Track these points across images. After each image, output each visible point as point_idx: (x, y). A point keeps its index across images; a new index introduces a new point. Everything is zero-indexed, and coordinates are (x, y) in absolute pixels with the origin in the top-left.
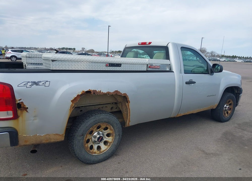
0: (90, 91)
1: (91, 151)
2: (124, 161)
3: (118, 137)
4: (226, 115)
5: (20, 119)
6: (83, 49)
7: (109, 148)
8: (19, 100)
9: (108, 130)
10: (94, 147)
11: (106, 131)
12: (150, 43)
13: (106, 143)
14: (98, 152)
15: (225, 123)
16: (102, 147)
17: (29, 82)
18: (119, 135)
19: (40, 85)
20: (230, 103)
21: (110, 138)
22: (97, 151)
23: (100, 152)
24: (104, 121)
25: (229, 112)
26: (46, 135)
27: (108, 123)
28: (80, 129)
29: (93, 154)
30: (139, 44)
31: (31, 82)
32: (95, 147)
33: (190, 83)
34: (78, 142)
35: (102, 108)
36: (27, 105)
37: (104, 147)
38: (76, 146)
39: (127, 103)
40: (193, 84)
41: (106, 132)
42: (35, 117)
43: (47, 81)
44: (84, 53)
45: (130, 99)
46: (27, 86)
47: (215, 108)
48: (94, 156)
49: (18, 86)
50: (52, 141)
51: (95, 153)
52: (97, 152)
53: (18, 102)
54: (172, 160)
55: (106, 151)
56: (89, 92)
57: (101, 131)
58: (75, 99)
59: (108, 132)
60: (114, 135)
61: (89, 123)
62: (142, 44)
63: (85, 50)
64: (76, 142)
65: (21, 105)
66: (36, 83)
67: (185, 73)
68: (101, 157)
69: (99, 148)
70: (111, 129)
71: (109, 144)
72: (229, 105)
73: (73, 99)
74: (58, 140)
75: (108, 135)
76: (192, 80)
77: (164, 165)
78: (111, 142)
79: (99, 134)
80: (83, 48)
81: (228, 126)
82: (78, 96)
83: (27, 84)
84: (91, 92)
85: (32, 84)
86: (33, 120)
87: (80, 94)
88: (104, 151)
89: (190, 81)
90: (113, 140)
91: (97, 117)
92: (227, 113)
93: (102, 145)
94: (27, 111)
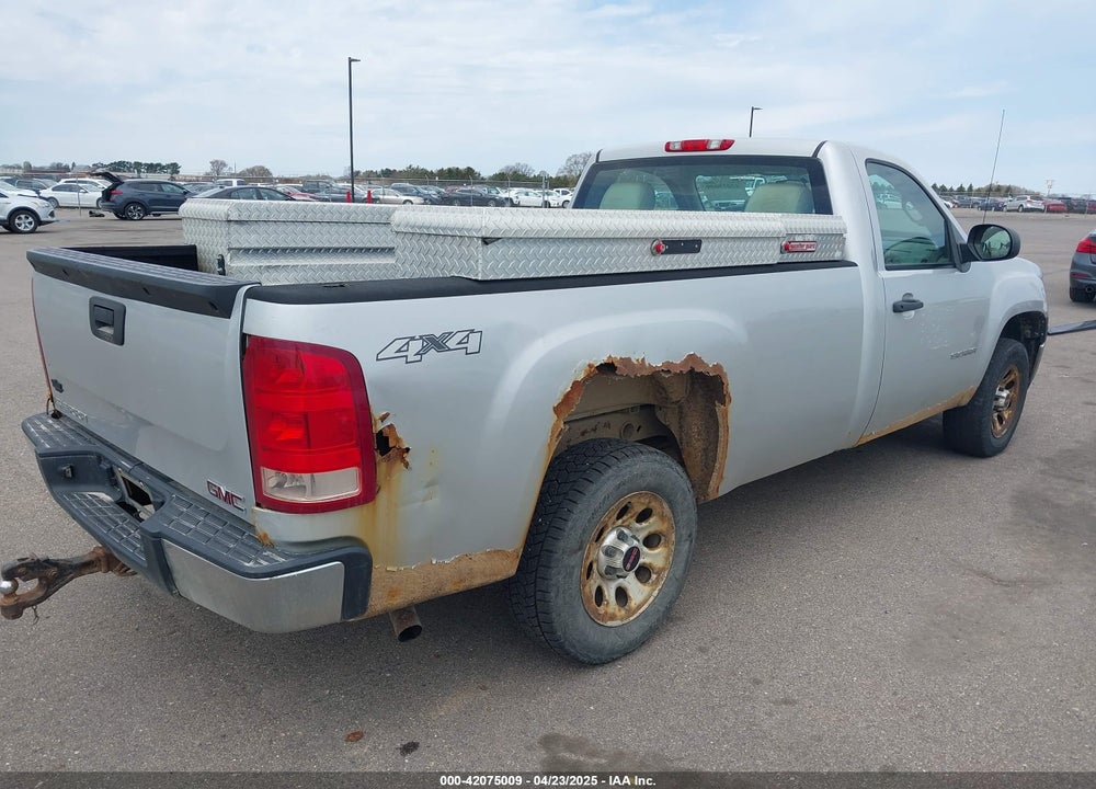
0: (613, 363)
1: (602, 609)
2: (716, 639)
3: (686, 547)
4: (999, 428)
5: (382, 497)
6: (218, 165)
7: (656, 592)
8: (383, 418)
9: (651, 520)
10: (606, 593)
11: (644, 524)
12: (726, 144)
13: (643, 573)
14: (623, 612)
15: (997, 458)
16: (631, 593)
17: (413, 339)
18: (690, 536)
19: (450, 350)
20: (1013, 377)
21: (658, 554)
22: (617, 607)
23: (630, 612)
24: (644, 485)
25: (1006, 416)
26: (459, 560)
27: (656, 491)
28: (570, 524)
29: (609, 623)
30: (671, 148)
31: (421, 337)
32: (610, 593)
33: (905, 306)
34: (565, 577)
35: (594, 430)
36: (405, 435)
37: (638, 592)
38: (557, 596)
39: (723, 403)
40: (913, 312)
41: (643, 529)
42: (430, 484)
43: (472, 331)
44: (235, 185)
45: (733, 386)
46: (406, 356)
47: (965, 401)
48: (612, 631)
49: (378, 360)
50: (478, 582)
51: (613, 617)
52: (618, 614)
53: (380, 426)
54: (894, 618)
55: (646, 606)
56: (608, 368)
57: (628, 527)
58: (567, 398)
59: (652, 530)
60: (674, 539)
61: (600, 496)
62: (683, 150)
63: (225, 170)
64: (560, 578)
65: (387, 438)
66: (435, 343)
67: (888, 269)
68: (635, 633)
69: (622, 595)
70: (662, 517)
71: (654, 576)
72: (1007, 388)
73: (557, 399)
74: (496, 575)
75: (651, 541)
76: (910, 294)
77: (879, 641)
78: (663, 569)
79: (622, 537)
80: (217, 161)
81: (1014, 470)
82: (576, 384)
83: (405, 348)
84: (616, 368)
85: (423, 347)
86: (424, 500)
87: (581, 376)
88: (639, 607)
89: (906, 298)
90: (667, 559)
91: (624, 471)
92: (1000, 419)
93: (631, 582)
94: (407, 465)
